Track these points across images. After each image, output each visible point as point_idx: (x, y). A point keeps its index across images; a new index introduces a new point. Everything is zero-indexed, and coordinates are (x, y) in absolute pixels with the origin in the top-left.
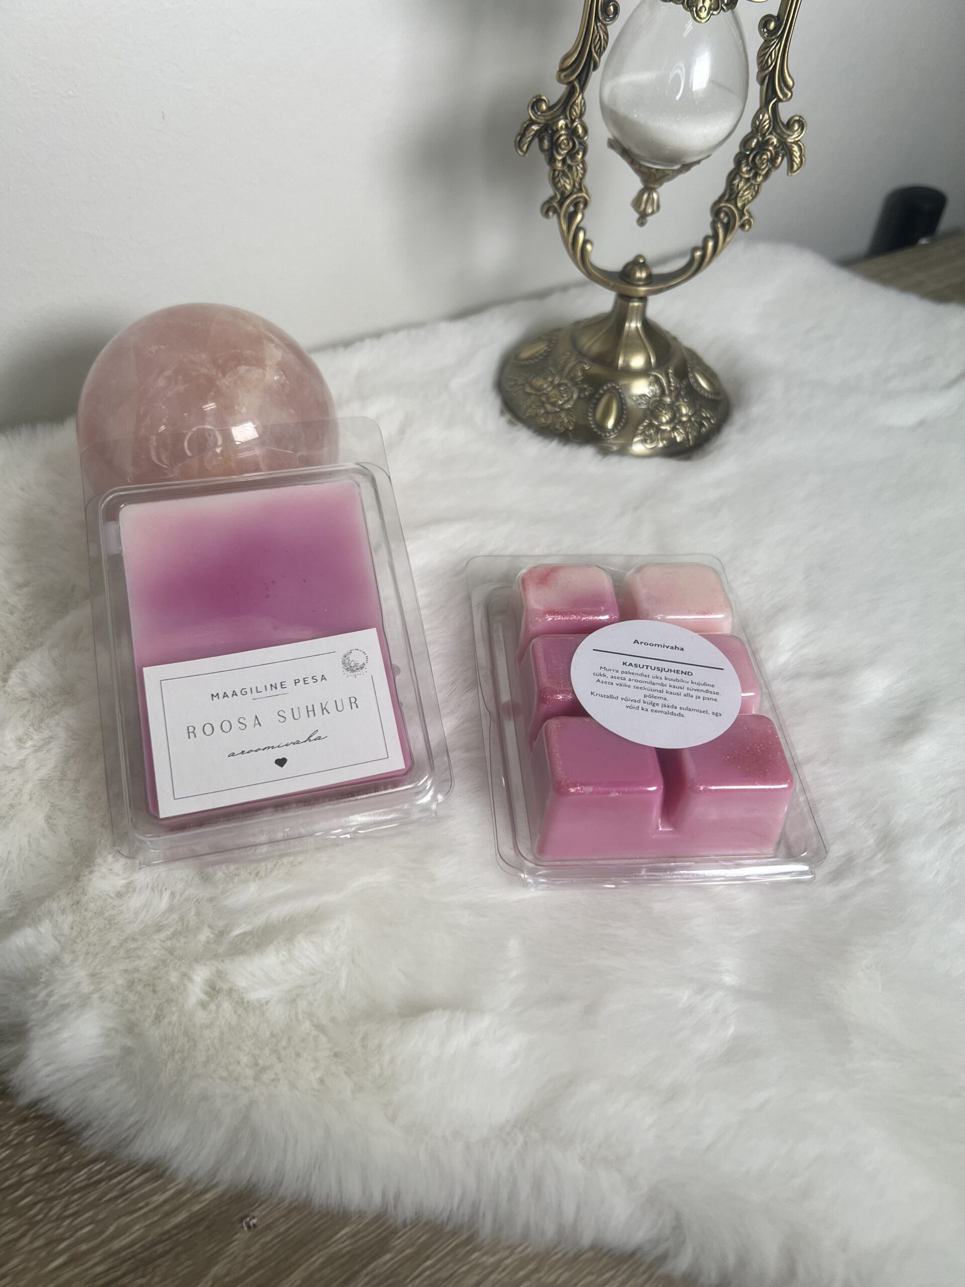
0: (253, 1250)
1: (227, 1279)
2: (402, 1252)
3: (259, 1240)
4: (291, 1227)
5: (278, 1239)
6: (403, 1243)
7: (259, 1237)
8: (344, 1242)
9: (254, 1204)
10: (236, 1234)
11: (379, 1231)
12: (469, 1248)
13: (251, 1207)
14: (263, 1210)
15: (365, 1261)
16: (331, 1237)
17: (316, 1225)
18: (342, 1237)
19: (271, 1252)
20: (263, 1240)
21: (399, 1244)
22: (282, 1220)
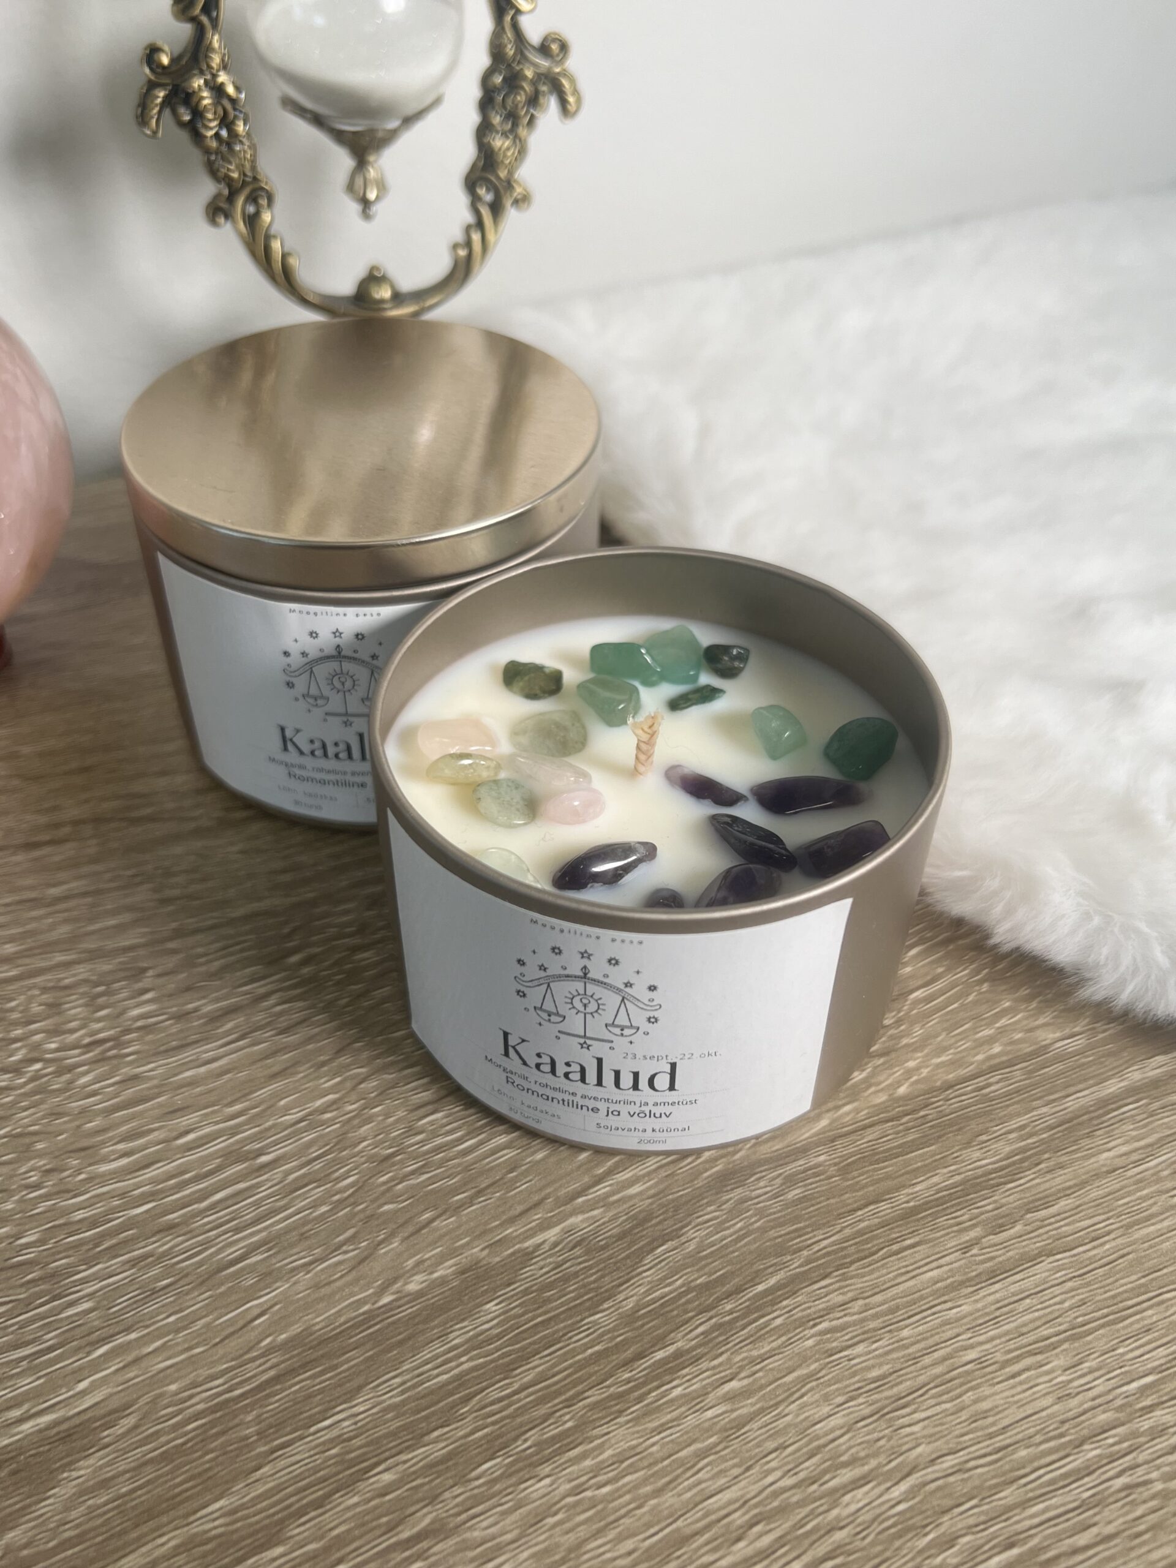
0: (74, 1514)
1: (25, 1552)
2: (302, 1547)
3: (86, 1501)
4: (140, 1488)
5: (116, 1503)
6: (306, 1534)
7: (86, 1498)
8: (214, 1520)
9: (91, 1448)
10: (54, 1488)
11: (272, 1511)
12: (407, 1554)
13: (85, 1451)
14: (100, 1460)
15: (241, 1553)
16: (195, 1512)
17: (177, 1490)
18: (212, 1513)
19: (100, 1521)
20: (90, 1502)
21: (299, 1534)
22: (128, 1476)
